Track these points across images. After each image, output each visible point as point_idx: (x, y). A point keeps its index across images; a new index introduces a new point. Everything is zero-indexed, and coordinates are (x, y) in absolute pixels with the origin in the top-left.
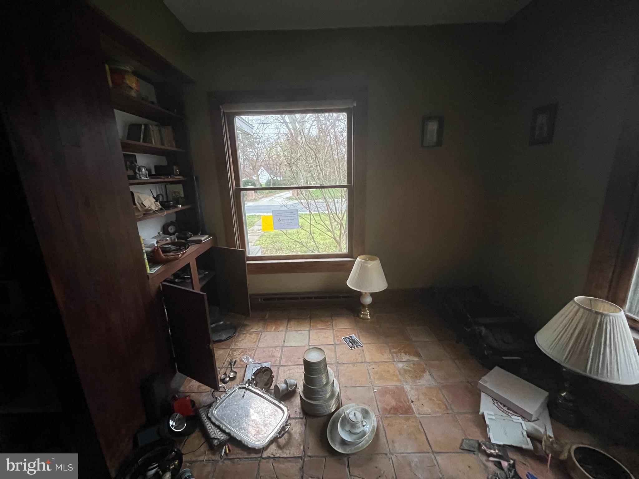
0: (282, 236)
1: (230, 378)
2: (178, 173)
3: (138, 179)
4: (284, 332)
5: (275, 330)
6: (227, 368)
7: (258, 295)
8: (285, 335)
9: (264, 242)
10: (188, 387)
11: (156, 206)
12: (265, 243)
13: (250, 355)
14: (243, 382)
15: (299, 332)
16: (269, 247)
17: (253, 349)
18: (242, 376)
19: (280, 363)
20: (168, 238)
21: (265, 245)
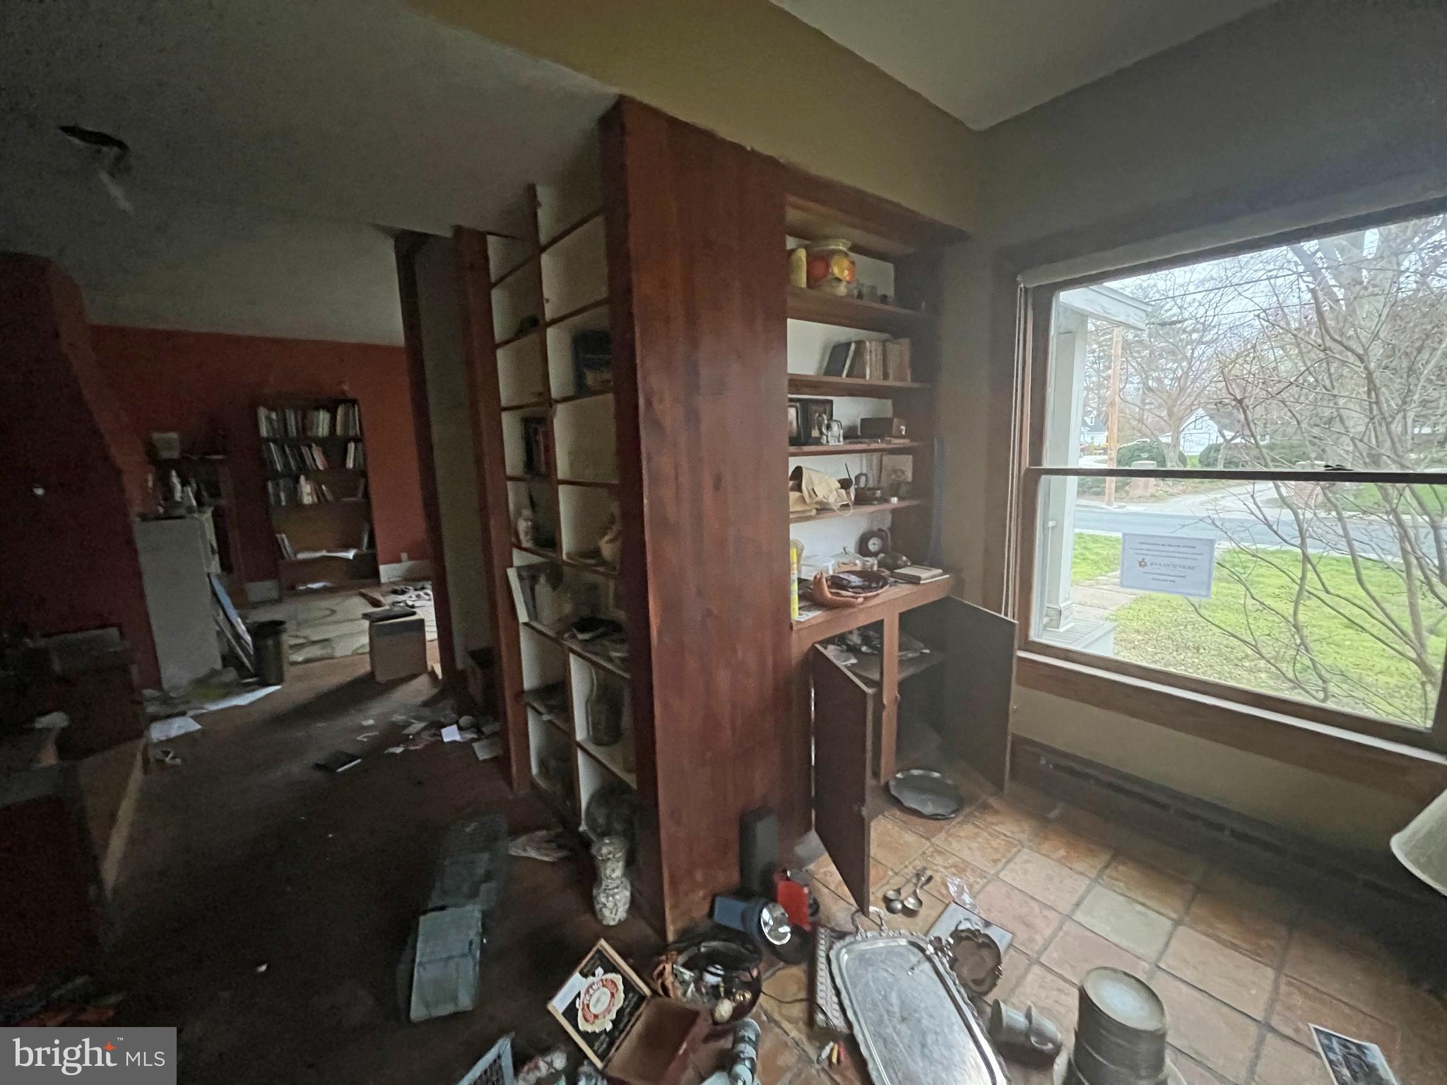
0: (1214, 611)
1: (904, 906)
2: (904, 433)
3: (822, 444)
4: (1088, 882)
5: (1058, 861)
6: (908, 881)
7: (1044, 747)
8: (1088, 891)
9: (1142, 616)
10: (822, 870)
11: (839, 496)
12: (1148, 618)
13: (971, 887)
14: (926, 935)
15: (1139, 908)
16: (1154, 633)
17: (983, 873)
18: (931, 920)
19: (1040, 953)
20: (857, 562)
21: (1144, 624)
